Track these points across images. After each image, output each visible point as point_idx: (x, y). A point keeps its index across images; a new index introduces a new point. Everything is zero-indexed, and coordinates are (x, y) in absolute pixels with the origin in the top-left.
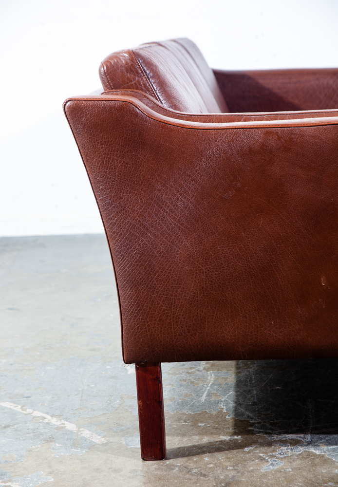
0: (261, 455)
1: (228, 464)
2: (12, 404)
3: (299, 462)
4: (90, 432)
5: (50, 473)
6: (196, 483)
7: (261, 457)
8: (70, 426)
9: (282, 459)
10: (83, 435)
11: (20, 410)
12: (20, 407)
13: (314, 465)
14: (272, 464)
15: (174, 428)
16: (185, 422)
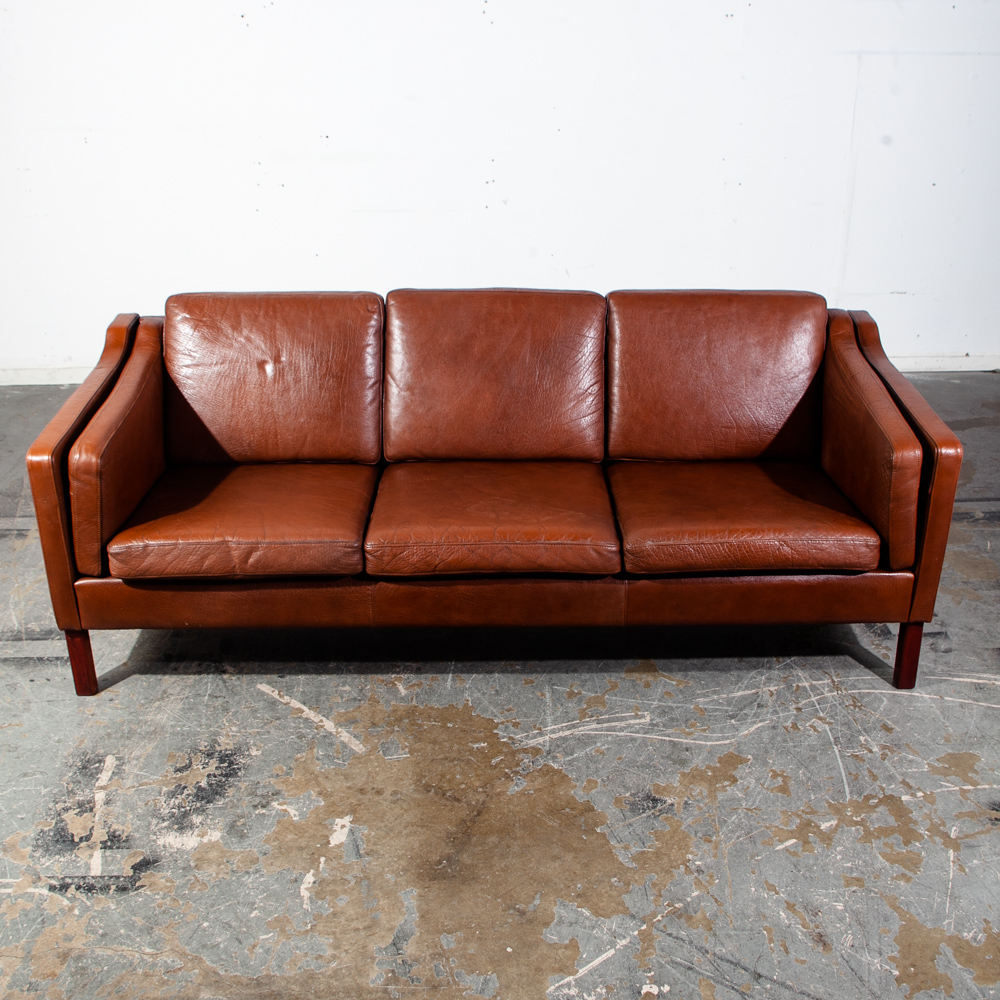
0: (507, 770)
1: (477, 784)
2: (268, 687)
3: (540, 780)
4: (349, 735)
5: (320, 794)
6: (451, 810)
7: (506, 773)
8: (329, 725)
9: (524, 777)
10: (343, 739)
11: (278, 697)
12: (277, 692)
13: (553, 785)
14: (517, 785)
15: (425, 730)
16: (435, 721)
